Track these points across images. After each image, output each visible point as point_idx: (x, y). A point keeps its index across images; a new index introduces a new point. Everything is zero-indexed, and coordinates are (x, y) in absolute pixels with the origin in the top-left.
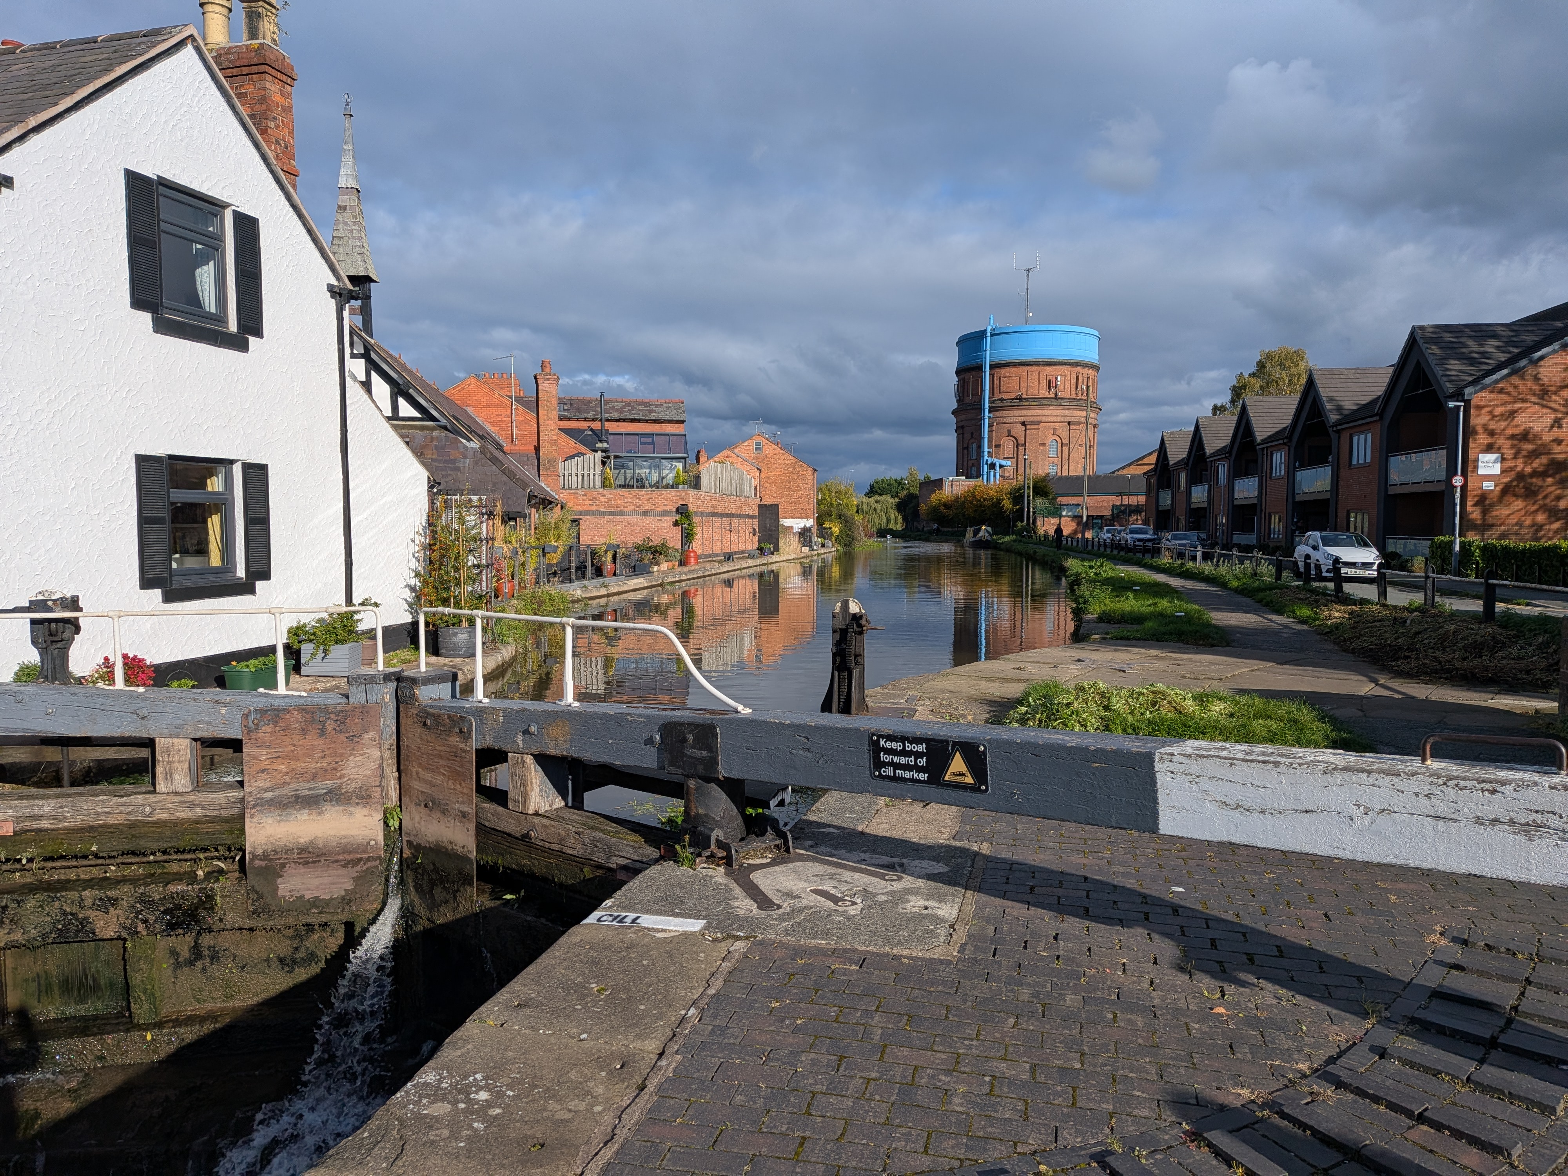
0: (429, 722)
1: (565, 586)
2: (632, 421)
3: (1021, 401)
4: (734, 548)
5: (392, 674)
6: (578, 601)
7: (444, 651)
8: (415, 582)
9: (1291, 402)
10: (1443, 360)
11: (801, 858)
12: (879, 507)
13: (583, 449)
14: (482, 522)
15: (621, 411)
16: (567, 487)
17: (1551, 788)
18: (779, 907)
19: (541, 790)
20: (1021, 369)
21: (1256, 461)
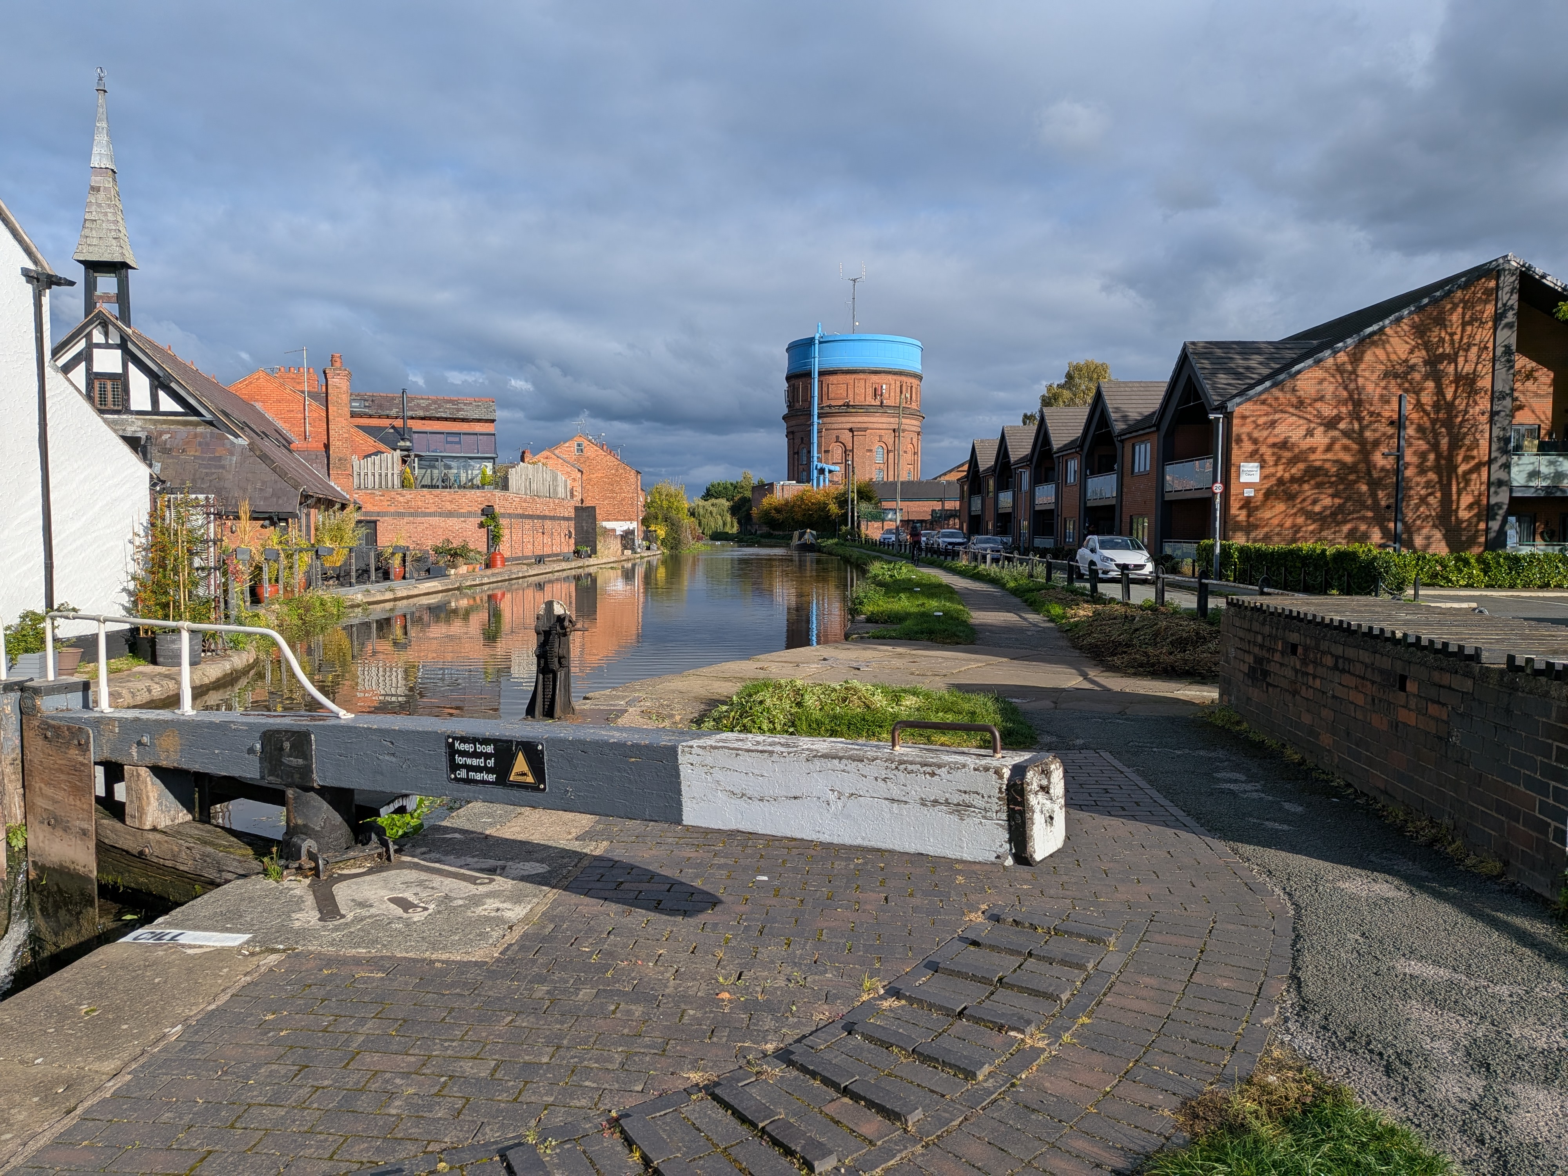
0: (49, 734)
1: (343, 590)
2: (438, 419)
3: (848, 408)
4: (547, 551)
5: (16, 683)
6: (358, 606)
7: (160, 659)
8: (131, 586)
9: (1083, 412)
10: (1214, 373)
11: (402, 866)
12: (714, 510)
13: (382, 446)
14: (209, 522)
15: (426, 409)
16: (362, 486)
17: (975, 769)
18: (343, 916)
19: (161, 804)
20: (848, 376)
21: (1053, 469)
